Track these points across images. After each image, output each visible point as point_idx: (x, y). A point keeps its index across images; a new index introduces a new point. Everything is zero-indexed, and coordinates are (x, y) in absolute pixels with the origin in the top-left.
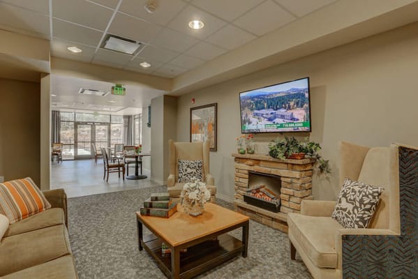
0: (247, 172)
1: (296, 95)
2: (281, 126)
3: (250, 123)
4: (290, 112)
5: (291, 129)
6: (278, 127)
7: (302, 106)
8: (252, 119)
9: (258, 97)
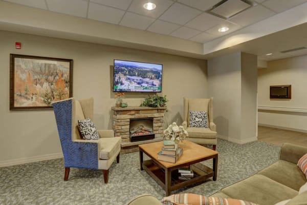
0: (129, 120)
1: (156, 72)
2: (146, 88)
3: (122, 84)
4: (151, 81)
5: (152, 91)
6: (144, 89)
7: (158, 79)
8: (124, 81)
9: (131, 67)
